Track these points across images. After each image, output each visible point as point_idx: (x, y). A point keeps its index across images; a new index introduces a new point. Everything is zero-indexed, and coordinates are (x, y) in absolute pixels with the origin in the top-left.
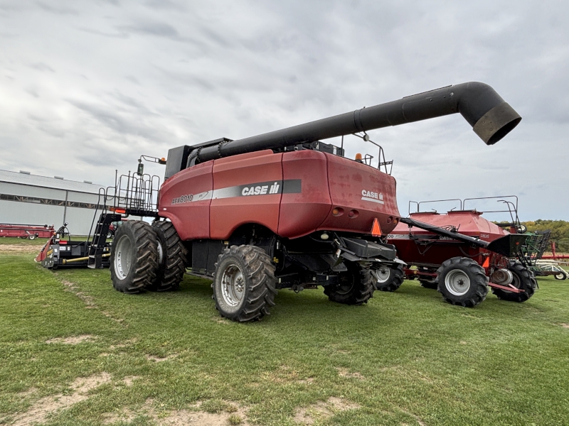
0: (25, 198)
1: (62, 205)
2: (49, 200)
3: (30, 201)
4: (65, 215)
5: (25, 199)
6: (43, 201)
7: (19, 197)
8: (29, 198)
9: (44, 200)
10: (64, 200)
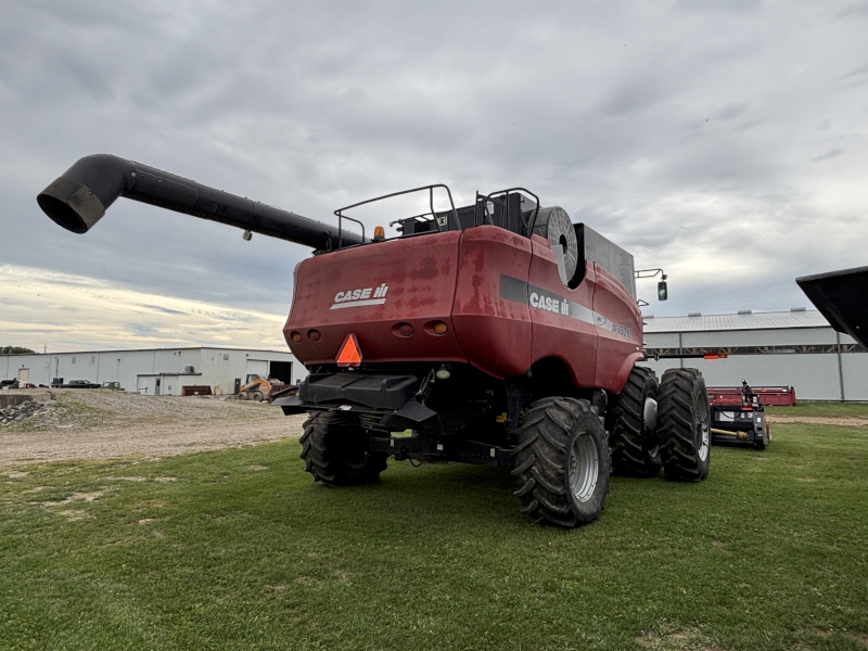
0: (770, 348)
1: (832, 352)
2: (808, 347)
3: (779, 351)
4: (840, 368)
5: (771, 350)
6: (799, 349)
7: (762, 348)
8: (777, 348)
9: (801, 347)
10: (835, 343)
